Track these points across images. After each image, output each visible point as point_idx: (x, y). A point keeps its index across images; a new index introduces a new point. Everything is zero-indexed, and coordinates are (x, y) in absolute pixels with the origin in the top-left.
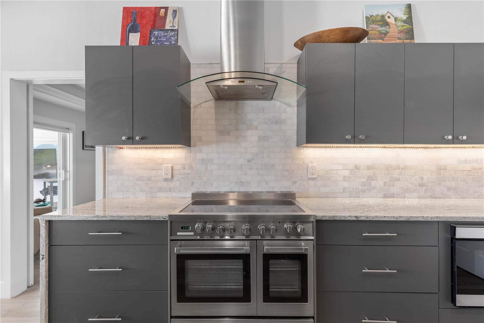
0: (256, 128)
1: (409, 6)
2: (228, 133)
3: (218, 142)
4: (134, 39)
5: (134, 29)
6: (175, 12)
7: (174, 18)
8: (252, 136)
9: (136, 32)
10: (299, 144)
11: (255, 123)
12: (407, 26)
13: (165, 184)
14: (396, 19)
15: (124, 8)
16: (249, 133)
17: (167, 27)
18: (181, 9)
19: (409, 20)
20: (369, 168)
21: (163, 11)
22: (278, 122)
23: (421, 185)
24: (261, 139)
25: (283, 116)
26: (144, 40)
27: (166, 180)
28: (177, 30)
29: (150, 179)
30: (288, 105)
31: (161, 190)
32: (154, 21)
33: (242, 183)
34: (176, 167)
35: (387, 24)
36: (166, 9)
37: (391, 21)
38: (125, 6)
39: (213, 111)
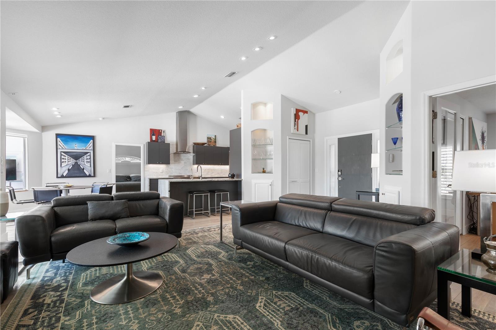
0: (183, 160)
1: (215, 136)
2: (177, 161)
3: (174, 163)
4: (154, 138)
5: (153, 135)
6: (164, 131)
7: (164, 133)
8: (182, 162)
9: (154, 135)
10: (194, 164)
11: (183, 159)
12: (215, 140)
13: (161, 174)
14: (213, 138)
15: (150, 129)
16: (182, 161)
17: (162, 135)
18: (165, 130)
19: (215, 139)
20: (208, 170)
21: (161, 131)
22: (188, 159)
23: (218, 173)
24: (185, 163)
25: (190, 158)
26: (157, 139)
27: (161, 173)
28: (164, 136)
29: (157, 173)
30: (191, 155)
31: (160, 175)
32: (159, 133)
33: (180, 173)
34: (164, 170)
35: (211, 139)
36: (162, 130)
37: (212, 139)
38: (151, 128)
39: (173, 156)
